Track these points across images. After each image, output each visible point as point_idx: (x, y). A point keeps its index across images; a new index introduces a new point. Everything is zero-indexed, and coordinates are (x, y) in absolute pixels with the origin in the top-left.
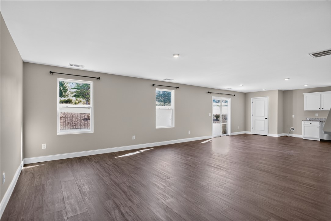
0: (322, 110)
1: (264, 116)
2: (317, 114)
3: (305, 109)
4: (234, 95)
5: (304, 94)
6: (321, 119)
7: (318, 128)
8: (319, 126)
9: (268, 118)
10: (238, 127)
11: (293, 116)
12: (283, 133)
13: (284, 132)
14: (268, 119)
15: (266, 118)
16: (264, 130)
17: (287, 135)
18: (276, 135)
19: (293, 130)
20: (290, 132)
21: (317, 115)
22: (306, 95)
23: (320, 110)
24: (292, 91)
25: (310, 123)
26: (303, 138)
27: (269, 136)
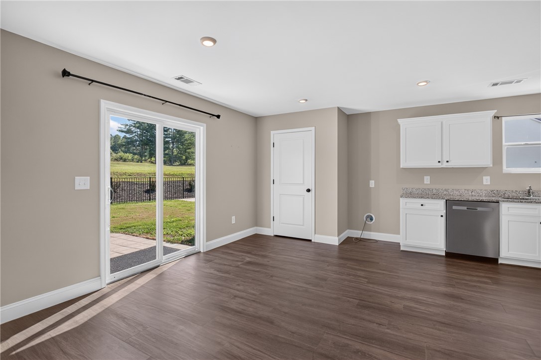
0: (445, 165)
1: (303, 183)
2: (429, 177)
3: (403, 165)
4: (218, 117)
5: (400, 121)
6: (438, 190)
7: (444, 218)
8: (443, 212)
9: (312, 189)
10: (234, 218)
11: (372, 184)
12: (350, 229)
13: (350, 226)
14: (313, 192)
15: (309, 190)
16: (303, 225)
17: (356, 234)
18: (334, 240)
19: (372, 219)
20: (365, 228)
21: (427, 180)
22: (405, 124)
23: (439, 166)
24: (368, 115)
25: (422, 205)
26: (402, 249)
27: (316, 241)
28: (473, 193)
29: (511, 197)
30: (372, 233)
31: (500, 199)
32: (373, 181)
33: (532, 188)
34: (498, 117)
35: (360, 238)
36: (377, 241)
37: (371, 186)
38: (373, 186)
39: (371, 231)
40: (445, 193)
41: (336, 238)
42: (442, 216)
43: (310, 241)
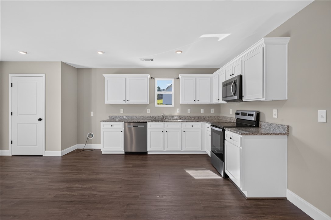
0: (127, 102)
1: (36, 115)
2: (123, 109)
3: (107, 102)
5: (104, 75)
7: (122, 132)
9: (43, 118)
11: (92, 114)
12: (78, 144)
13: (79, 142)
14: (43, 121)
15: (40, 120)
16: (36, 145)
17: (81, 146)
18: (58, 153)
19: (92, 136)
20: (87, 142)
21: (122, 111)
22: (107, 77)
23: (125, 103)
24: (89, 70)
25: (112, 126)
26: (103, 153)
27: (46, 155)
28: (143, 118)
29: (158, 119)
30: (92, 145)
31: (147, 121)
32: (93, 112)
33: (165, 114)
34: (153, 78)
35: (83, 149)
36: (94, 150)
37: (91, 115)
38: (93, 115)
39: (91, 144)
40: (130, 118)
41: (60, 152)
42: (121, 132)
43: (41, 156)
